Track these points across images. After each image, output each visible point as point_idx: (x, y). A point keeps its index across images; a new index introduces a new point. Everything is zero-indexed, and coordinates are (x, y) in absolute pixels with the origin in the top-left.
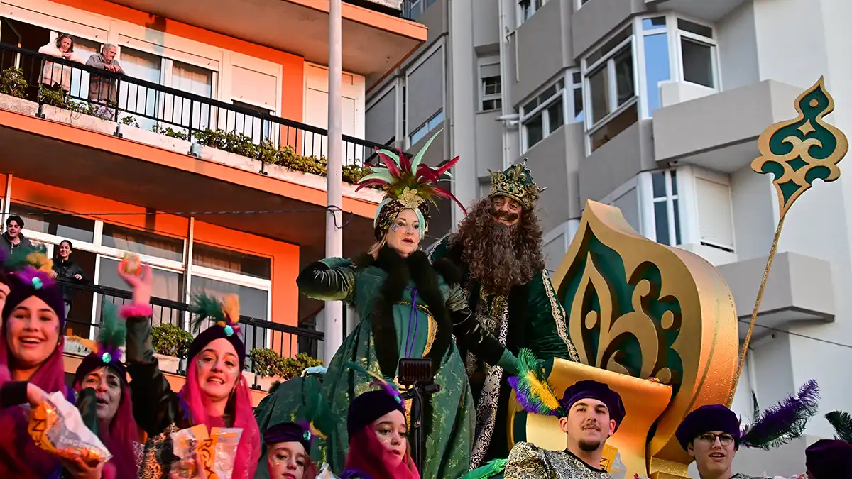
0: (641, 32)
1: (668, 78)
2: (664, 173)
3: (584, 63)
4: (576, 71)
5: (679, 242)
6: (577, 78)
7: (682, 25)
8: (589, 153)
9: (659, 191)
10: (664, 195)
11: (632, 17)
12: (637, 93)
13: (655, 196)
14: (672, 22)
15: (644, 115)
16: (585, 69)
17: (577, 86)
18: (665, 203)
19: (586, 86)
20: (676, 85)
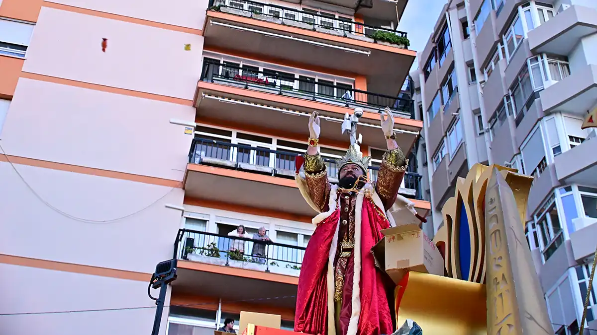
0: (559, 195)
1: (577, 217)
2: (582, 267)
3: (535, 217)
4: (532, 222)
5: (595, 303)
6: (534, 226)
7: (580, 189)
8: (544, 262)
9: (580, 276)
10: (584, 278)
11: (553, 189)
12: (562, 227)
13: (579, 280)
14: (575, 188)
15: (567, 237)
16: (536, 220)
17: (534, 230)
18: (584, 283)
19: (538, 229)
20: (581, 219)
